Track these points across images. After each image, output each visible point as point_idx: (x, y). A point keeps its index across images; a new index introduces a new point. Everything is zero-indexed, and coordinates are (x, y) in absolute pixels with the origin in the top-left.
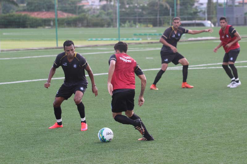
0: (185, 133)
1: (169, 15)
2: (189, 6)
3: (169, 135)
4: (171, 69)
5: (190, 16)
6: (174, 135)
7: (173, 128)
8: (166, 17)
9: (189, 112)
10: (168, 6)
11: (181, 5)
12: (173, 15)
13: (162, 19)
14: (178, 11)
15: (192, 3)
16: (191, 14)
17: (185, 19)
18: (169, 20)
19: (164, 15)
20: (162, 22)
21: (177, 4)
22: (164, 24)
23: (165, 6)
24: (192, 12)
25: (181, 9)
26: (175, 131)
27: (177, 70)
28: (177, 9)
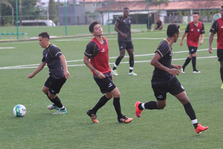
0: (27, 131)
1: (12, 14)
2: (31, 5)
3: (10, 133)
4: (13, 68)
5: (32, 16)
6: (15, 133)
7: (15, 126)
8: (8, 16)
9: (29, 111)
10: (10, 5)
11: (22, 5)
12: (15, 14)
13: (4, 19)
14: (20, 10)
15: (34, 3)
16: (33, 14)
17: (27, 19)
18: (12, 19)
19: (6, 15)
20: (5, 21)
21: (18, 4)
22: (6, 23)
23: (7, 6)
24: (34, 11)
25: (23, 9)
26: (16, 130)
27: (19, 69)
28: (18, 9)
